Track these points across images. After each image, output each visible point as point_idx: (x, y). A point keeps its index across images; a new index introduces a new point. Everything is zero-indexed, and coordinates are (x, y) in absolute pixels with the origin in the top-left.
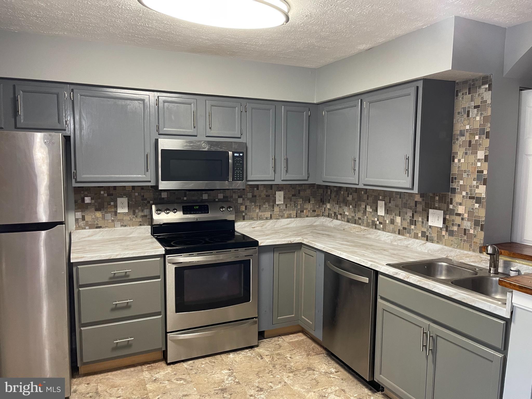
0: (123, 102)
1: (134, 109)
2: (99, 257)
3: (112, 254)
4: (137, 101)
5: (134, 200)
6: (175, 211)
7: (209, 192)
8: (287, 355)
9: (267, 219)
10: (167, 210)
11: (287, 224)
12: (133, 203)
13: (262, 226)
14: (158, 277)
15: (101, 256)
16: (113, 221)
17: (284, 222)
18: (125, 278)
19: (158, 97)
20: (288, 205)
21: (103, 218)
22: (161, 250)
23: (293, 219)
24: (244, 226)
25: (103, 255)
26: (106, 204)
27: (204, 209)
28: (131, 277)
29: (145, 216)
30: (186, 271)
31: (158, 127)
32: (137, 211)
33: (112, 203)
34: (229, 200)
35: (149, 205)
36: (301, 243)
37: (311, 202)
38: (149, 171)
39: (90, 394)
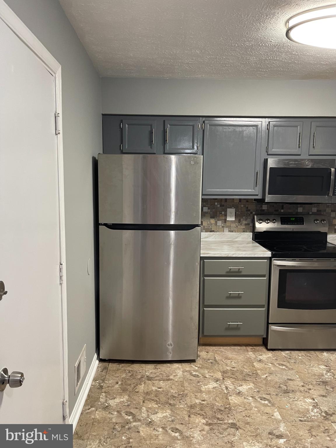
0: (240, 129)
1: (249, 134)
2: (220, 254)
3: (229, 253)
4: (252, 127)
5: (240, 210)
6: (275, 221)
7: (304, 206)
10: (267, 220)
12: (239, 213)
14: (264, 276)
15: (221, 254)
16: (223, 227)
18: (237, 274)
19: (269, 122)
21: (216, 224)
22: (268, 254)
25: (223, 253)
26: (218, 213)
27: (300, 221)
28: (242, 274)
29: (249, 224)
30: (288, 274)
31: (267, 148)
32: (242, 220)
33: (223, 213)
34: (322, 213)
35: (251, 215)
38: (258, 185)
39: (211, 361)
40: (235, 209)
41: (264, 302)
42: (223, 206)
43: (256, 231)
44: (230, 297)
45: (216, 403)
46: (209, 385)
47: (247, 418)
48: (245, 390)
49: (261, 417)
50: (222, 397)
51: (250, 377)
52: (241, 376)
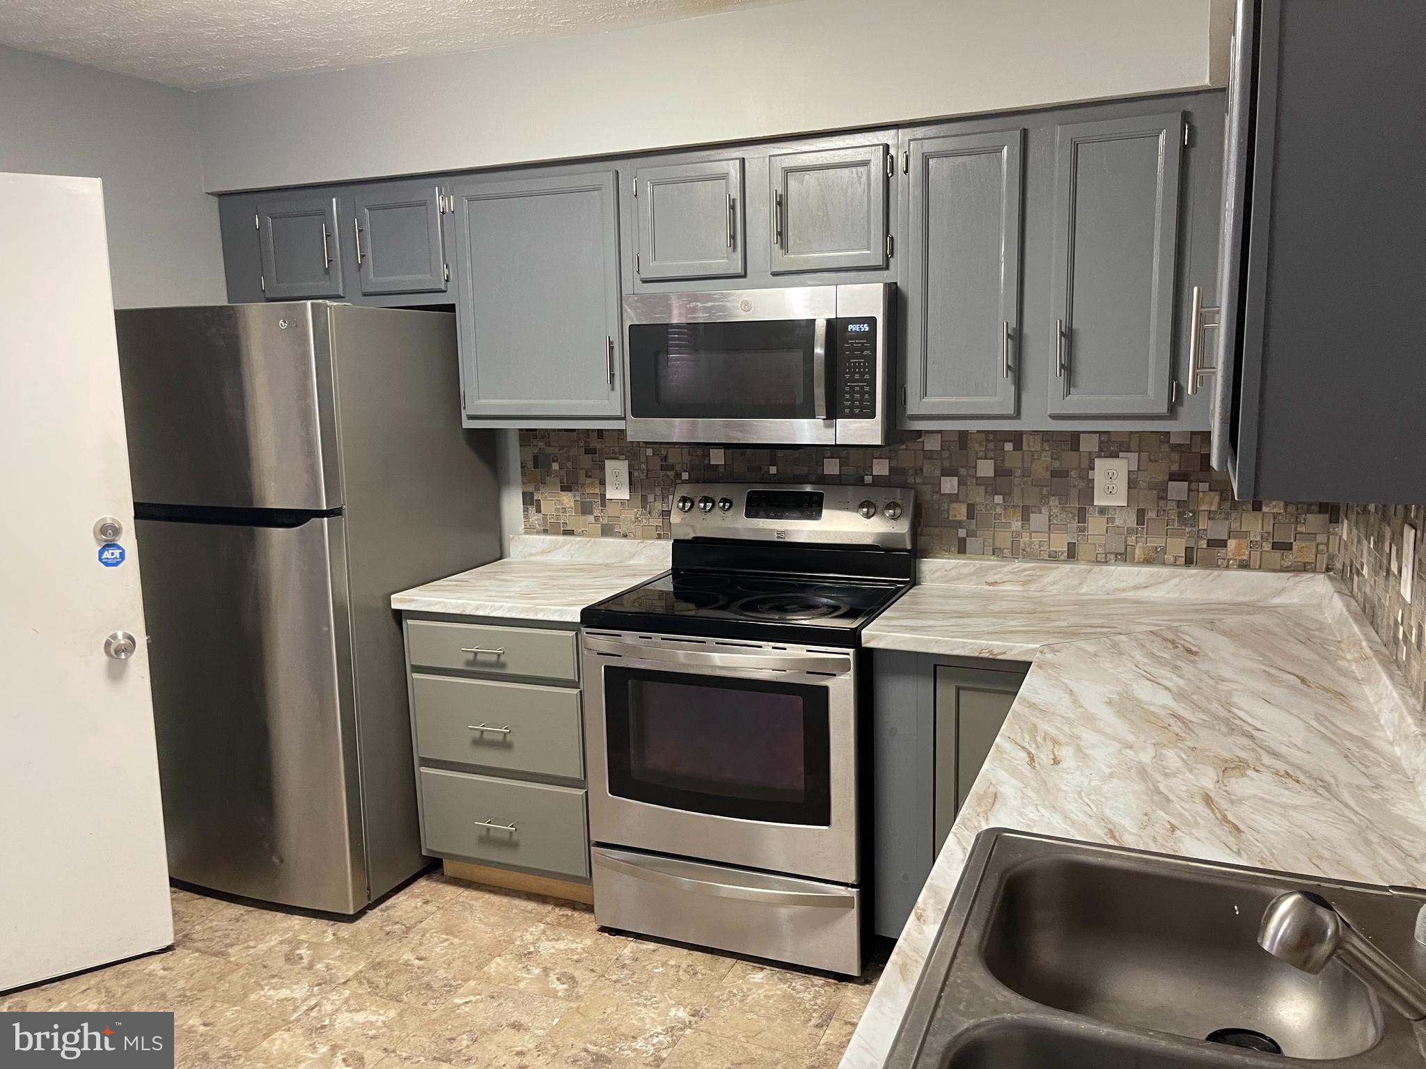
5: (643, 466)
9: (1053, 557)
12: (641, 476)
26: (581, 473)
33: (595, 474)
36: (1030, 663)
40: (627, 462)
42: (595, 451)
43: (676, 535)
44: (482, 742)
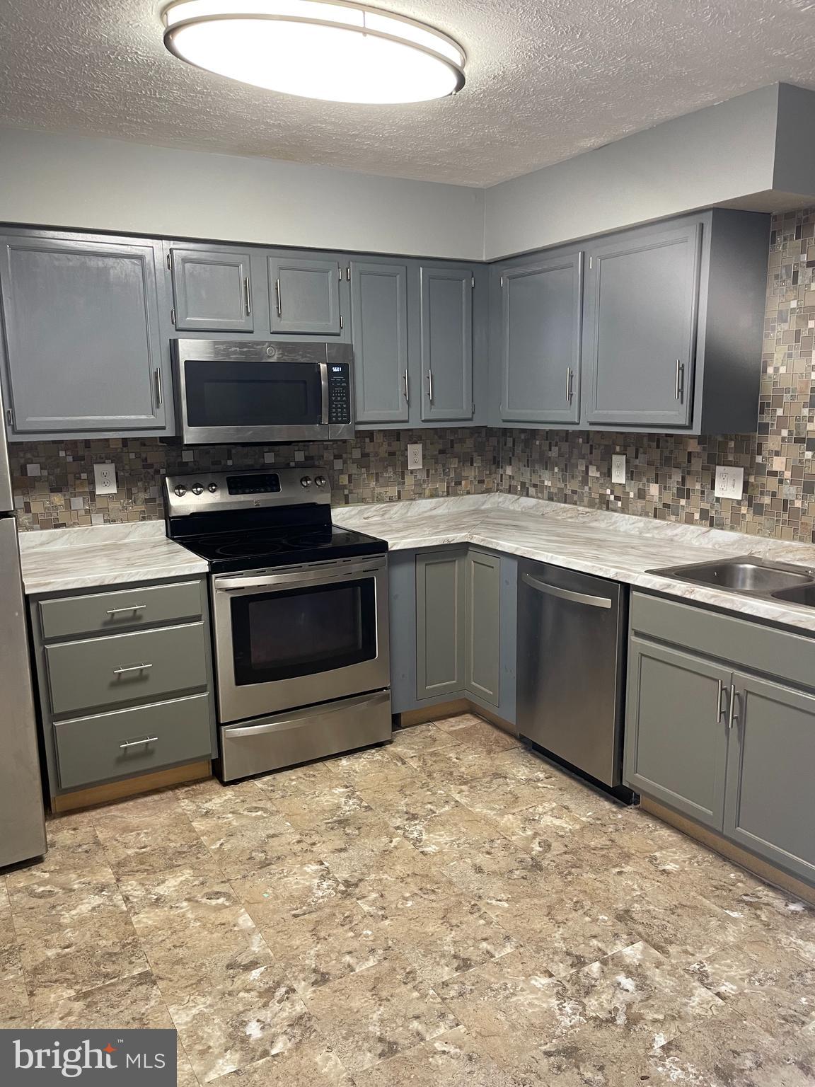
0: (100, 263)
1: (123, 276)
2: (80, 581)
3: (105, 576)
4: (129, 260)
5: (127, 467)
6: (214, 487)
7: (276, 448)
8: (451, 755)
9: (391, 500)
10: (197, 487)
11: (431, 510)
12: (127, 475)
13: (383, 515)
14: (198, 619)
15: (84, 581)
16: (88, 512)
17: (425, 505)
18: (133, 623)
19: (171, 250)
20: (432, 472)
21: (68, 506)
22: (202, 565)
23: (441, 499)
24: (347, 515)
25: (89, 578)
26: (71, 477)
27: (268, 482)
28: (145, 620)
29: (153, 500)
30: (252, 605)
31: (174, 314)
32: (134, 490)
33: (84, 476)
34: (316, 463)
35: (157, 477)
36: (467, 542)
37: (475, 465)
38: (162, 405)
39: (85, 847)
40: (113, 465)
41: (204, 678)
42: (82, 458)
43: (173, 514)
44: (120, 682)
45: (100, 943)
46: (80, 906)
47: (177, 950)
48: (172, 889)
49: (209, 936)
50: (114, 923)
51: (184, 856)
52: (162, 861)
